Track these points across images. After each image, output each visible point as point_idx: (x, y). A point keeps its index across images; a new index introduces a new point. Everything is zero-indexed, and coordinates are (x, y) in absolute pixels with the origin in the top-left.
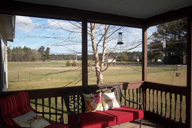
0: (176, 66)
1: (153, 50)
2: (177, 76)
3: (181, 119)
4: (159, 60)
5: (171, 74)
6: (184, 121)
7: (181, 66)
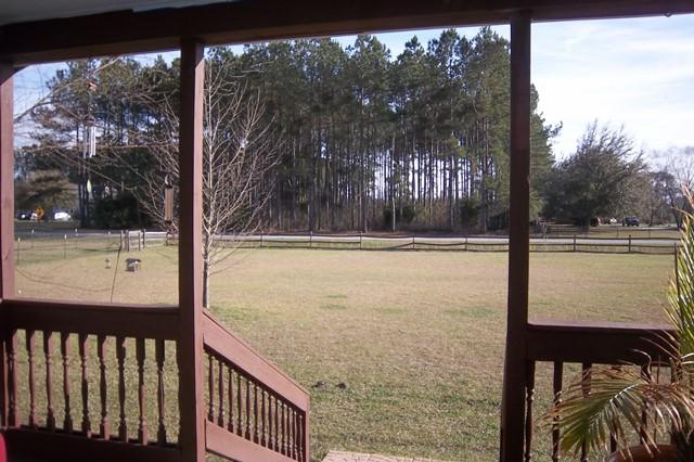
0: (123, 235)
1: (33, 175)
2: (131, 269)
3: (162, 432)
4: (62, 216)
5: (109, 264)
6: (172, 437)
7: (141, 234)
